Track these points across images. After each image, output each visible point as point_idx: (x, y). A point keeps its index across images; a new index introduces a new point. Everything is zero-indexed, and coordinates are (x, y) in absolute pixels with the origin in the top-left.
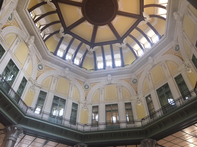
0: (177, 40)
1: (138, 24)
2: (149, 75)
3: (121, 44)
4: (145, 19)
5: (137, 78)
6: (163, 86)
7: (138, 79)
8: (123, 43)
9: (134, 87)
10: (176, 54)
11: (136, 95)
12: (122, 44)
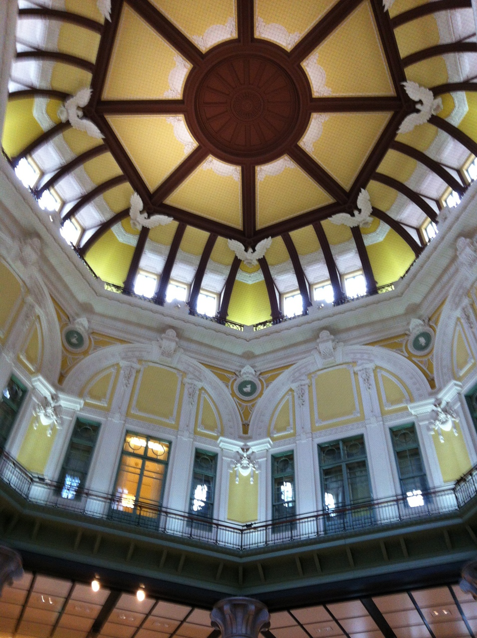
0: (429, 319)
1: (330, 216)
2: (306, 388)
3: (246, 250)
4: (356, 213)
5: (260, 380)
6: (345, 441)
7: (262, 385)
8: (254, 250)
9: (240, 405)
10: (414, 359)
11: (241, 434)
12: (250, 250)
